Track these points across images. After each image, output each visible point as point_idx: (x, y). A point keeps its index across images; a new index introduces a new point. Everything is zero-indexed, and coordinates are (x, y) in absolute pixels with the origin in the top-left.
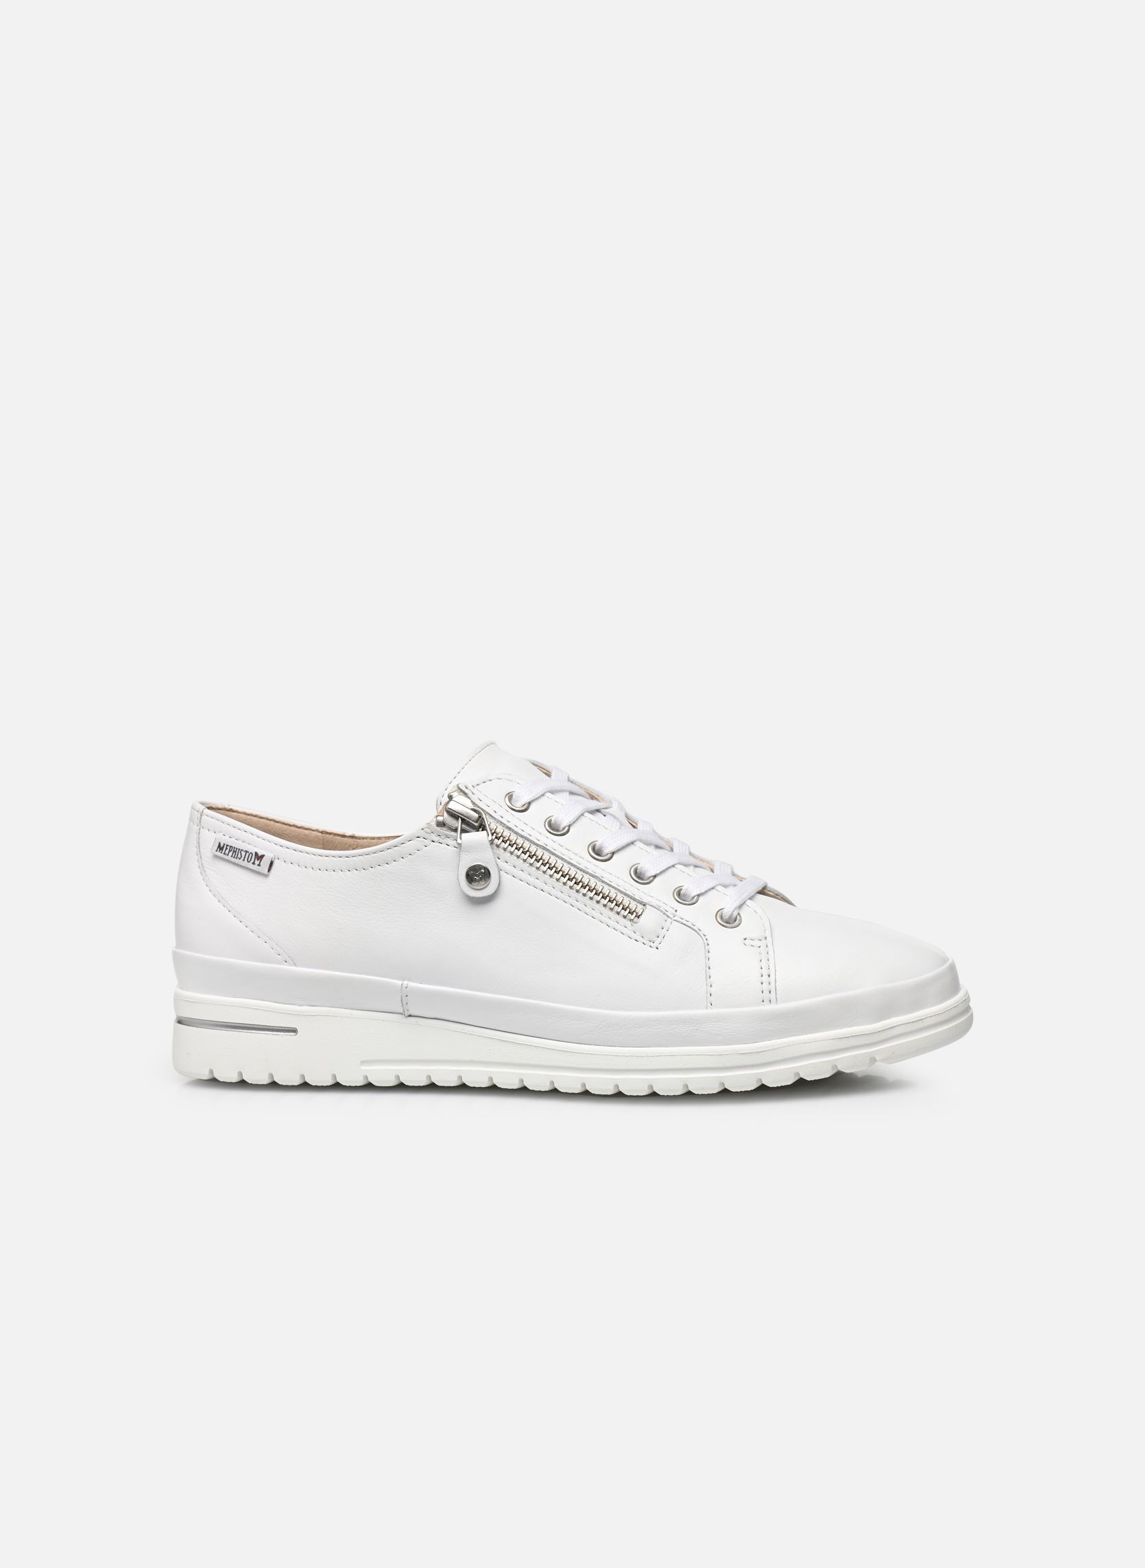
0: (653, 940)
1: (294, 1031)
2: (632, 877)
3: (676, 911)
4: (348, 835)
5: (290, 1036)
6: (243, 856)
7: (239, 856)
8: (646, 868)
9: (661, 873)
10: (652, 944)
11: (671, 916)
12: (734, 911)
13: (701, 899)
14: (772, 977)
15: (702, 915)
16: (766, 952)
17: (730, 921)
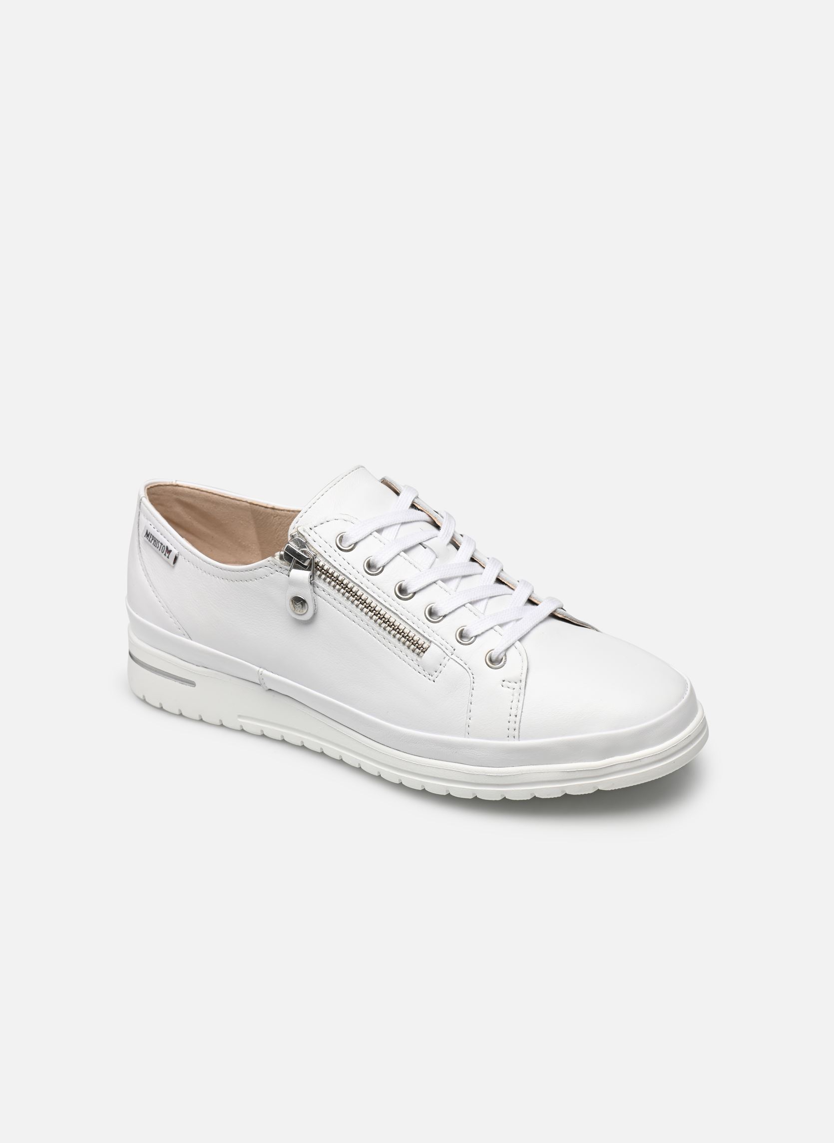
0: (431, 673)
1: (192, 684)
2: (425, 616)
3: (454, 650)
4: (270, 507)
5: (187, 688)
6: (160, 546)
7: (157, 546)
8: (438, 609)
9: (450, 613)
10: (430, 677)
11: (450, 654)
12: (500, 654)
13: (478, 639)
14: (518, 717)
15: (475, 653)
16: (518, 694)
17: (494, 662)
